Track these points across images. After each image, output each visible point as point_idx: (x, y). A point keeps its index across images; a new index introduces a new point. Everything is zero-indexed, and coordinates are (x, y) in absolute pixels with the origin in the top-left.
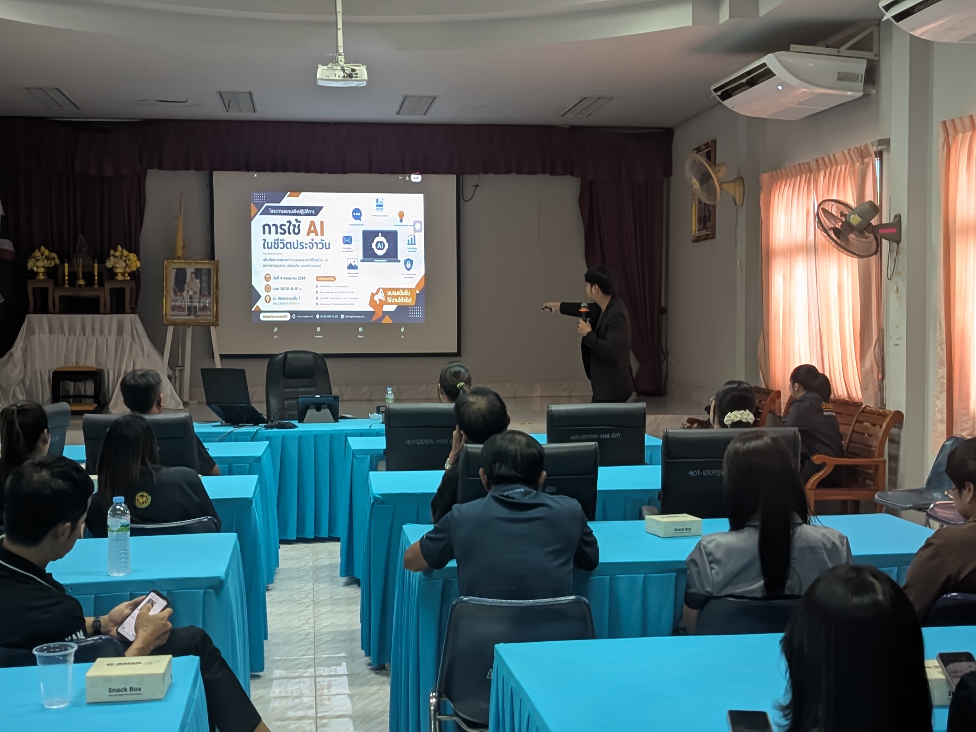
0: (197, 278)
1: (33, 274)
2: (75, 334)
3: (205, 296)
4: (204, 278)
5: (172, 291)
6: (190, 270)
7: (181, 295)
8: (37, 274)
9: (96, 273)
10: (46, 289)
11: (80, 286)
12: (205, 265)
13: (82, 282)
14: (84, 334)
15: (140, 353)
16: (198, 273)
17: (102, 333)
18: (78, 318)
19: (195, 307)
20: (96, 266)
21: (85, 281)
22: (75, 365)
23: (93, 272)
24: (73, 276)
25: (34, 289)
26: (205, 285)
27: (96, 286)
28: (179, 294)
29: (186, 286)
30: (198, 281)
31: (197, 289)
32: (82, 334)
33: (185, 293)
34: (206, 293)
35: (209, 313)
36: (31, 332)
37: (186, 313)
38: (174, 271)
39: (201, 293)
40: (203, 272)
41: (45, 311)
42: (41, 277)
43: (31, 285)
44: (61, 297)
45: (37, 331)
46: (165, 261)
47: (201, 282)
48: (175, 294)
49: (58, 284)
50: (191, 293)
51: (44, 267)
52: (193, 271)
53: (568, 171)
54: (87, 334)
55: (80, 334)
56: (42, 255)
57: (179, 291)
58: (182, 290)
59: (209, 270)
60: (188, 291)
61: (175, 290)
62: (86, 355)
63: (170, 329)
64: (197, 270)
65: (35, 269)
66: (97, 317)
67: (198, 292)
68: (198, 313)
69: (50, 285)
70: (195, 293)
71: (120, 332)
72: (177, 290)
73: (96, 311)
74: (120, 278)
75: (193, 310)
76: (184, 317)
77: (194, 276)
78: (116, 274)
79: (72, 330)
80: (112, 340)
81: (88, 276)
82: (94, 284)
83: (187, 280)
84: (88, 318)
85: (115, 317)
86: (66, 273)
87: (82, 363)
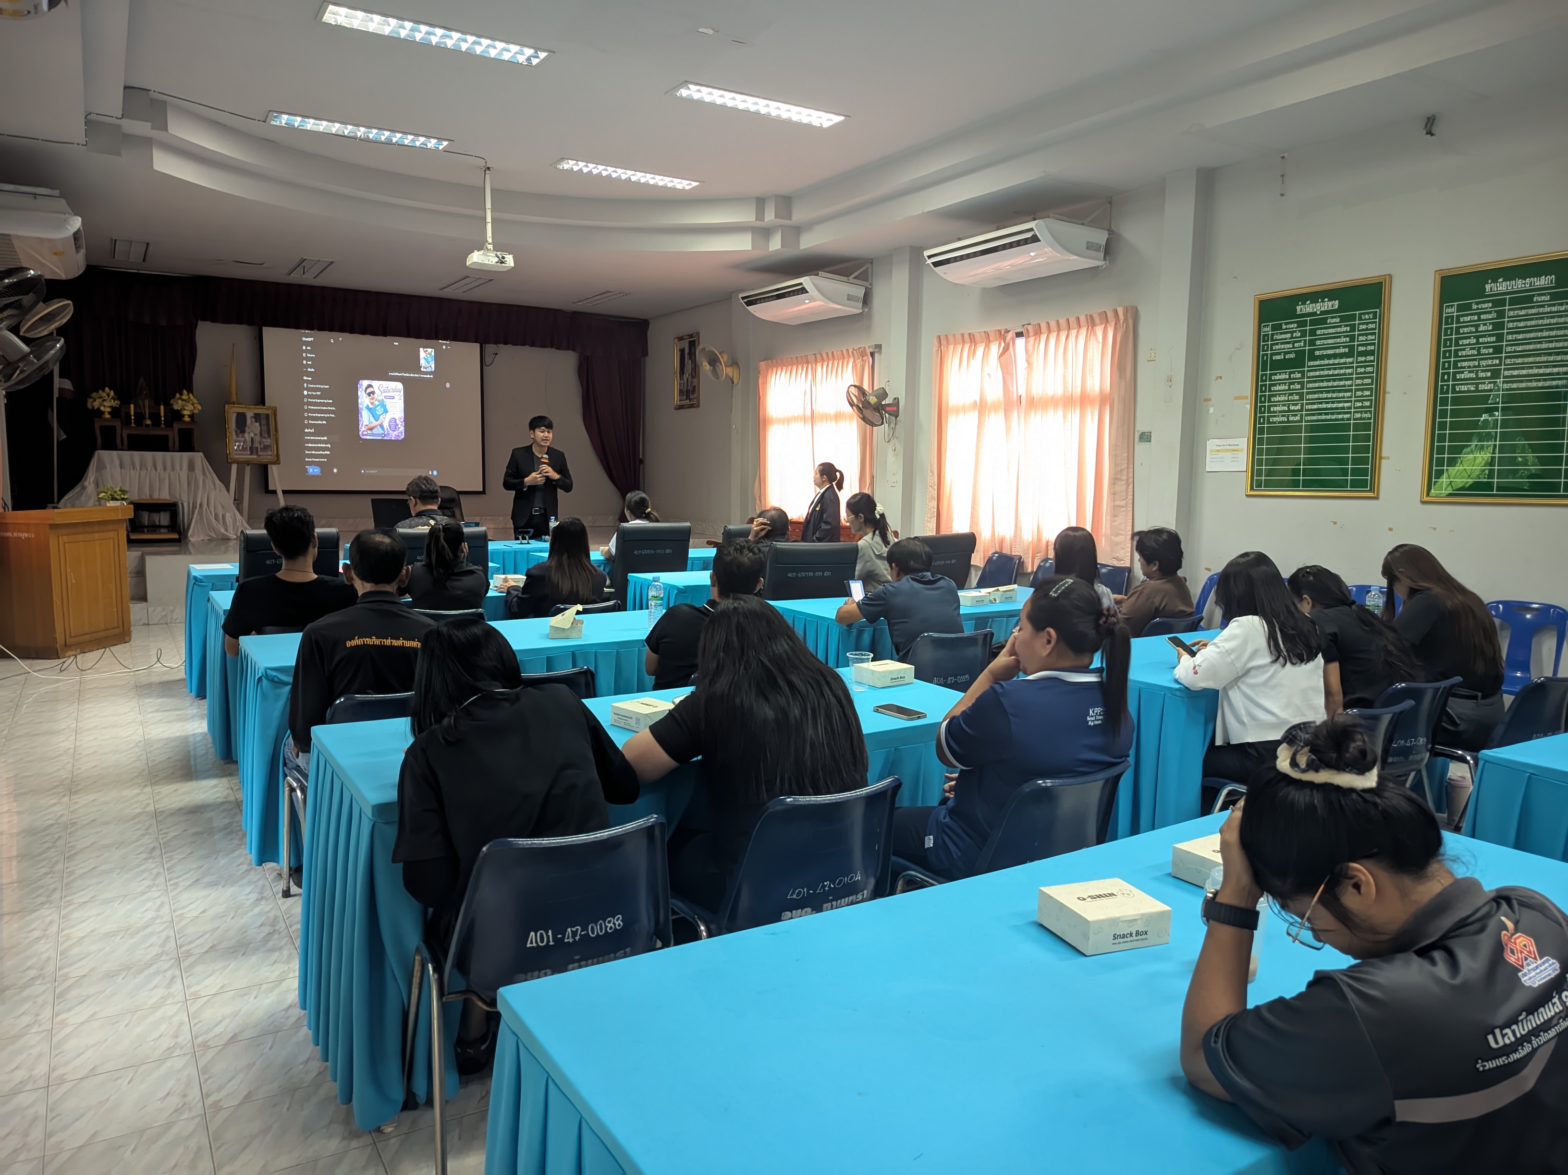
0: (256, 421)
1: (99, 413)
2: (147, 470)
3: (265, 438)
4: (264, 422)
5: (234, 433)
6: (249, 415)
7: (243, 437)
8: (103, 413)
9: (162, 414)
10: (114, 428)
11: (147, 426)
12: (261, 410)
13: (149, 422)
14: (156, 470)
15: (212, 487)
16: (257, 417)
17: (173, 469)
18: (148, 455)
19: (257, 448)
20: (162, 407)
21: (152, 421)
22: (148, 497)
23: (159, 413)
24: (140, 417)
25: (102, 427)
26: (264, 428)
27: (163, 426)
28: (240, 435)
29: (247, 428)
30: (258, 424)
31: (258, 432)
32: (153, 469)
33: (246, 435)
34: (266, 436)
35: (270, 453)
36: (101, 467)
37: (249, 452)
38: (235, 415)
39: (261, 435)
40: (262, 416)
41: (113, 447)
42: (107, 416)
43: (97, 425)
44: (129, 436)
45: (108, 467)
46: (226, 406)
47: (261, 425)
48: (237, 435)
49: (127, 422)
50: (252, 435)
51: (111, 407)
52: (253, 415)
53: (570, 347)
54: (159, 471)
55: (151, 470)
56: (108, 395)
57: (241, 432)
58: (243, 432)
59: (267, 416)
60: (249, 433)
61: (236, 432)
62: (160, 489)
63: (234, 468)
64: (255, 414)
65: (102, 408)
66: (168, 455)
67: (259, 435)
68: (260, 453)
69: (118, 424)
70: (255, 435)
71: (191, 467)
72: (239, 432)
73: (166, 449)
74: (187, 419)
75: (255, 450)
76: (246, 456)
77: (254, 420)
78: (183, 416)
79: (143, 465)
80: (184, 474)
81: (155, 417)
82: (161, 424)
83: (248, 424)
84: (159, 455)
85: (186, 455)
86: (132, 413)
87: (156, 496)
